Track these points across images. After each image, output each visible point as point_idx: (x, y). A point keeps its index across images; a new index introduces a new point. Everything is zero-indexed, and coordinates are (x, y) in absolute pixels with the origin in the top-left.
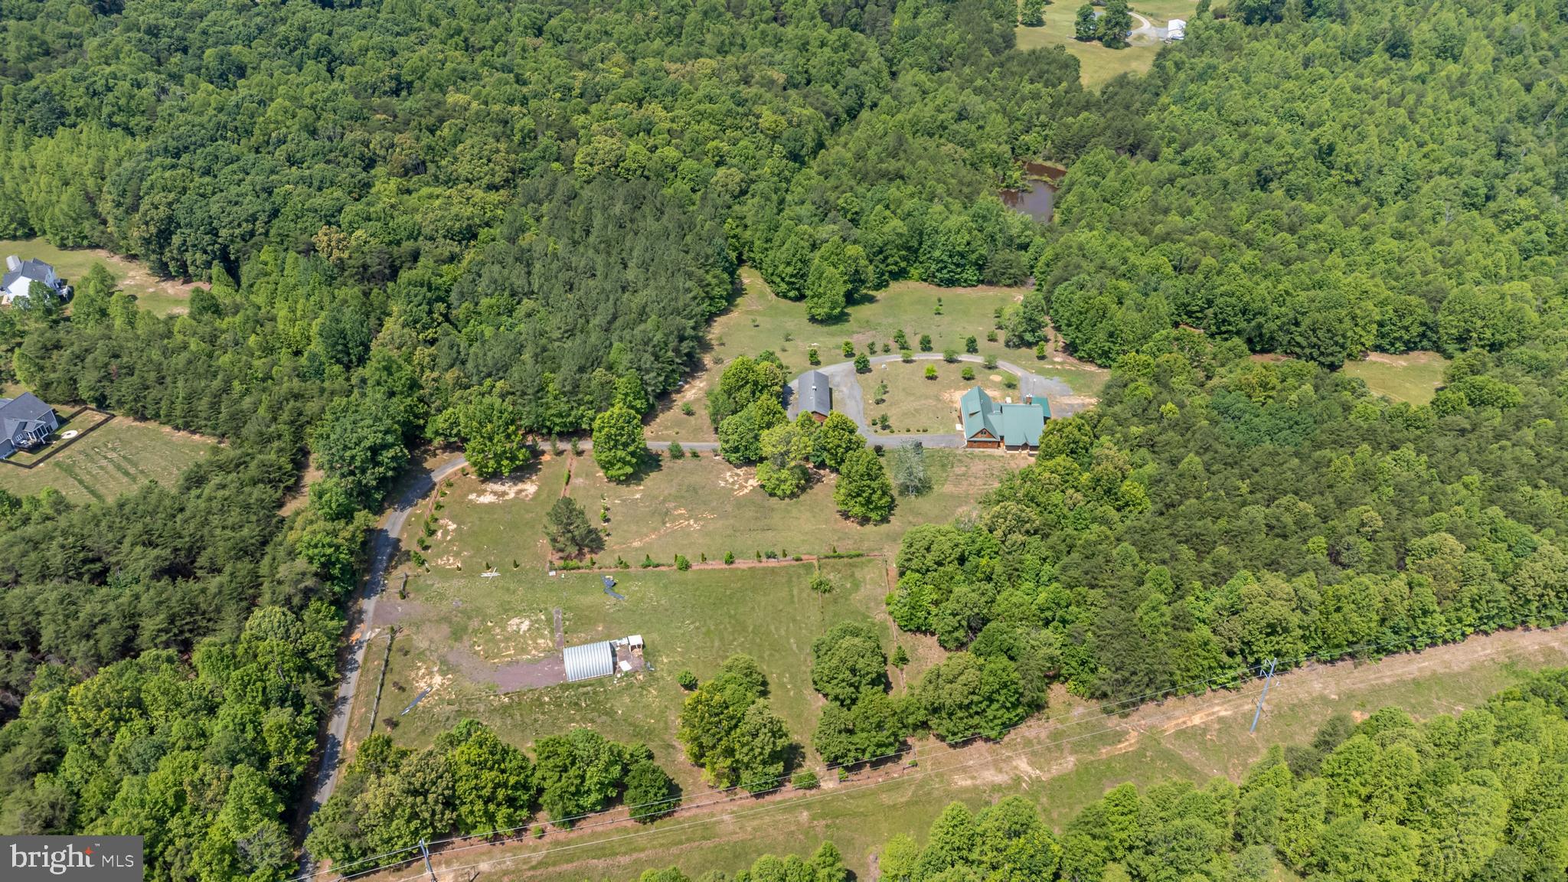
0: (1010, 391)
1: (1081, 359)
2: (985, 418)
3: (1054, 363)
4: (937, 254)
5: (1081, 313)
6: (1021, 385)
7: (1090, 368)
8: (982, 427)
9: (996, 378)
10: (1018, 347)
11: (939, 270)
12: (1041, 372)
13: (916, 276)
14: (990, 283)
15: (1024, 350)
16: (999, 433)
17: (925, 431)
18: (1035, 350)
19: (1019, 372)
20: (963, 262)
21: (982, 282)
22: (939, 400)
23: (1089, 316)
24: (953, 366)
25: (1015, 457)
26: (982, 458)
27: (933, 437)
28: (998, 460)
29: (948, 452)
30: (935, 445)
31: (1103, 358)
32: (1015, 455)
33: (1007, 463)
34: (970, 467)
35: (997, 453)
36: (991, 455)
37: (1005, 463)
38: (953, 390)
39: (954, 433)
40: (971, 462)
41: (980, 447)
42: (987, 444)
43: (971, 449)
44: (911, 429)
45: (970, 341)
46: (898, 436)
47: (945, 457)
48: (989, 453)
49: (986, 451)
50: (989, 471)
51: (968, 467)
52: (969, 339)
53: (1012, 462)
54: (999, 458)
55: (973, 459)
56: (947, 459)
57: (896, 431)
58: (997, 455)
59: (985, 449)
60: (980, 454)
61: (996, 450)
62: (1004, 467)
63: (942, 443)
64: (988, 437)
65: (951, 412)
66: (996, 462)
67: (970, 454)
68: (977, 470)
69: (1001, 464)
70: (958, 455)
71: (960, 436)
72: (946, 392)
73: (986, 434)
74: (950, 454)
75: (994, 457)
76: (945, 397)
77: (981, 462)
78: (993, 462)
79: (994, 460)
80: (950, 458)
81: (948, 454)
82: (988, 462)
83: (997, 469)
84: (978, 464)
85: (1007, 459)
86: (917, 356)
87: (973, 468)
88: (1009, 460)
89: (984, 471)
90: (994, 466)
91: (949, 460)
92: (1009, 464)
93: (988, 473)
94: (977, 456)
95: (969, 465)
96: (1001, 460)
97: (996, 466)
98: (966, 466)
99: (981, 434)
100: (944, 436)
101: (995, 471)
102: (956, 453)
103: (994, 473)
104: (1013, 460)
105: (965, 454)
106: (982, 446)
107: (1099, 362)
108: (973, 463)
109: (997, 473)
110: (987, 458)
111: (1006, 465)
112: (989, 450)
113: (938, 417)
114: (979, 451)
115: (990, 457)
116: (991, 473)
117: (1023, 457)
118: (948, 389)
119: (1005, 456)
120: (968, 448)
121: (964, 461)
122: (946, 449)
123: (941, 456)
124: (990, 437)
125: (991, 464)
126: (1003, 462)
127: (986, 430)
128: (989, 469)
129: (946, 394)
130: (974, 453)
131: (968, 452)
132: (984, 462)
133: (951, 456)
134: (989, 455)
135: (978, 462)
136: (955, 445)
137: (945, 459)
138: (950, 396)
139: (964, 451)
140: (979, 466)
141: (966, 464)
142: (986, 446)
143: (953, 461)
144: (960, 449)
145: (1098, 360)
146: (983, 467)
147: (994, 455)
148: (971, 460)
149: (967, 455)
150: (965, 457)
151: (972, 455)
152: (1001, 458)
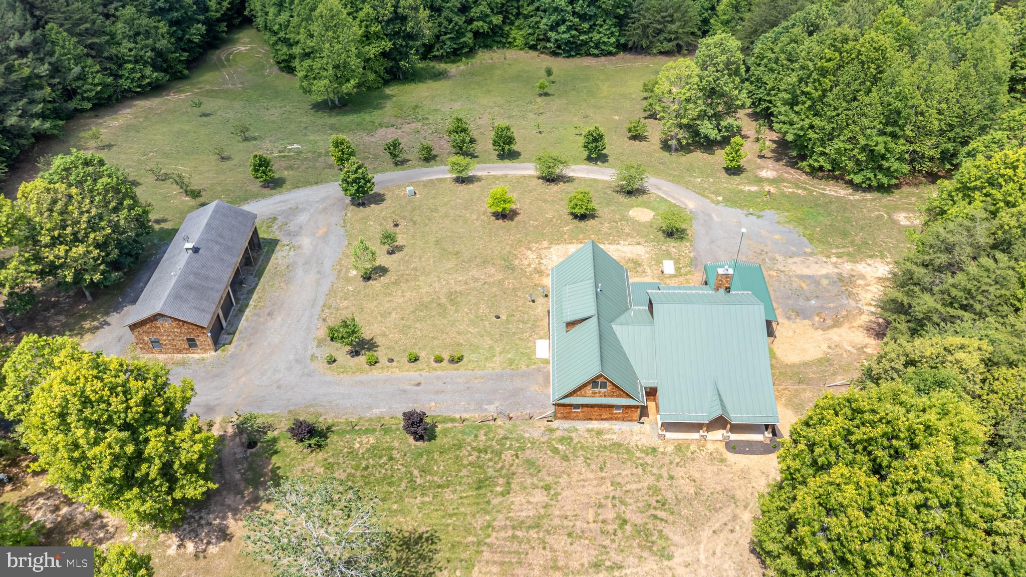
0: (672, 245)
1: (815, 172)
2: (606, 340)
3: (760, 181)
5: (824, 72)
6: (695, 229)
7: (836, 191)
8: (593, 370)
9: (641, 214)
10: (684, 148)
11: (554, 27)
12: (735, 200)
13: (520, 41)
14: (636, 49)
15: (698, 156)
16: (646, 381)
17: (456, 360)
18: (721, 156)
19: (690, 202)
20: (591, 11)
21: (623, 48)
22: (510, 268)
23: (845, 76)
24: (554, 188)
25: (689, 454)
26: (596, 454)
27: (467, 385)
28: (642, 465)
29: (502, 433)
30: (472, 407)
31: (868, 169)
32: (688, 447)
33: (665, 475)
34: (559, 490)
35: (637, 438)
36: (620, 445)
37: (662, 477)
38: (545, 244)
39: (528, 366)
40: (563, 472)
41: (590, 419)
42: (611, 413)
43: (567, 424)
44: (422, 354)
45: (591, 138)
46: (385, 374)
47: (492, 452)
48: (614, 437)
49: (609, 431)
50: (614, 506)
51: (552, 492)
52: (590, 134)
53: (679, 472)
54: (643, 455)
55: (568, 460)
56: (497, 459)
57: (383, 360)
58: (637, 446)
59: (605, 425)
60: (590, 440)
61: (636, 426)
62: (656, 490)
63: (490, 403)
64: (612, 396)
65: (533, 301)
66: (635, 471)
67: (561, 440)
68: (578, 502)
69: (649, 480)
70: (529, 445)
71: (541, 379)
72: (530, 249)
73: (608, 383)
74: (506, 438)
75: (628, 451)
76: (526, 263)
77: (592, 471)
78: (624, 473)
79: (629, 463)
80: (503, 456)
81: (502, 439)
82: (611, 471)
83: (636, 502)
84: (582, 477)
85: (667, 460)
86: (484, 169)
87: (565, 493)
88: (671, 463)
89: (600, 506)
90: (628, 487)
91: (500, 465)
92: (671, 478)
93: (610, 515)
94: (581, 447)
95: (555, 483)
96: (649, 462)
97: (634, 486)
98: (547, 488)
99: (593, 382)
100: (502, 376)
101: (630, 507)
102: (523, 438)
103: (628, 516)
104: (682, 463)
105: (549, 442)
106: (596, 419)
107: (857, 179)
108: (569, 475)
109: (638, 514)
110: (608, 453)
111: (663, 484)
112: (617, 426)
113: (498, 317)
114: (589, 431)
115: (618, 453)
116: (618, 517)
117: (711, 454)
118: (536, 243)
119: (661, 450)
120: (556, 424)
121: (544, 467)
122: (499, 422)
123: (482, 447)
124: (618, 396)
125: (619, 480)
126: (655, 471)
127: (606, 378)
128: (614, 498)
129: (529, 252)
130: (573, 435)
131: (558, 434)
132: (601, 469)
133: (509, 448)
134: (614, 444)
135: (583, 470)
136: (524, 413)
137: (490, 460)
138: (537, 261)
139: (547, 430)
140: (584, 486)
141: (549, 479)
142: (606, 420)
143: (512, 465)
144: (538, 424)
145: (856, 173)
146: (595, 490)
147: (629, 443)
148: (565, 464)
149: (554, 442)
150: (549, 452)
151: (569, 444)
152: (647, 454)
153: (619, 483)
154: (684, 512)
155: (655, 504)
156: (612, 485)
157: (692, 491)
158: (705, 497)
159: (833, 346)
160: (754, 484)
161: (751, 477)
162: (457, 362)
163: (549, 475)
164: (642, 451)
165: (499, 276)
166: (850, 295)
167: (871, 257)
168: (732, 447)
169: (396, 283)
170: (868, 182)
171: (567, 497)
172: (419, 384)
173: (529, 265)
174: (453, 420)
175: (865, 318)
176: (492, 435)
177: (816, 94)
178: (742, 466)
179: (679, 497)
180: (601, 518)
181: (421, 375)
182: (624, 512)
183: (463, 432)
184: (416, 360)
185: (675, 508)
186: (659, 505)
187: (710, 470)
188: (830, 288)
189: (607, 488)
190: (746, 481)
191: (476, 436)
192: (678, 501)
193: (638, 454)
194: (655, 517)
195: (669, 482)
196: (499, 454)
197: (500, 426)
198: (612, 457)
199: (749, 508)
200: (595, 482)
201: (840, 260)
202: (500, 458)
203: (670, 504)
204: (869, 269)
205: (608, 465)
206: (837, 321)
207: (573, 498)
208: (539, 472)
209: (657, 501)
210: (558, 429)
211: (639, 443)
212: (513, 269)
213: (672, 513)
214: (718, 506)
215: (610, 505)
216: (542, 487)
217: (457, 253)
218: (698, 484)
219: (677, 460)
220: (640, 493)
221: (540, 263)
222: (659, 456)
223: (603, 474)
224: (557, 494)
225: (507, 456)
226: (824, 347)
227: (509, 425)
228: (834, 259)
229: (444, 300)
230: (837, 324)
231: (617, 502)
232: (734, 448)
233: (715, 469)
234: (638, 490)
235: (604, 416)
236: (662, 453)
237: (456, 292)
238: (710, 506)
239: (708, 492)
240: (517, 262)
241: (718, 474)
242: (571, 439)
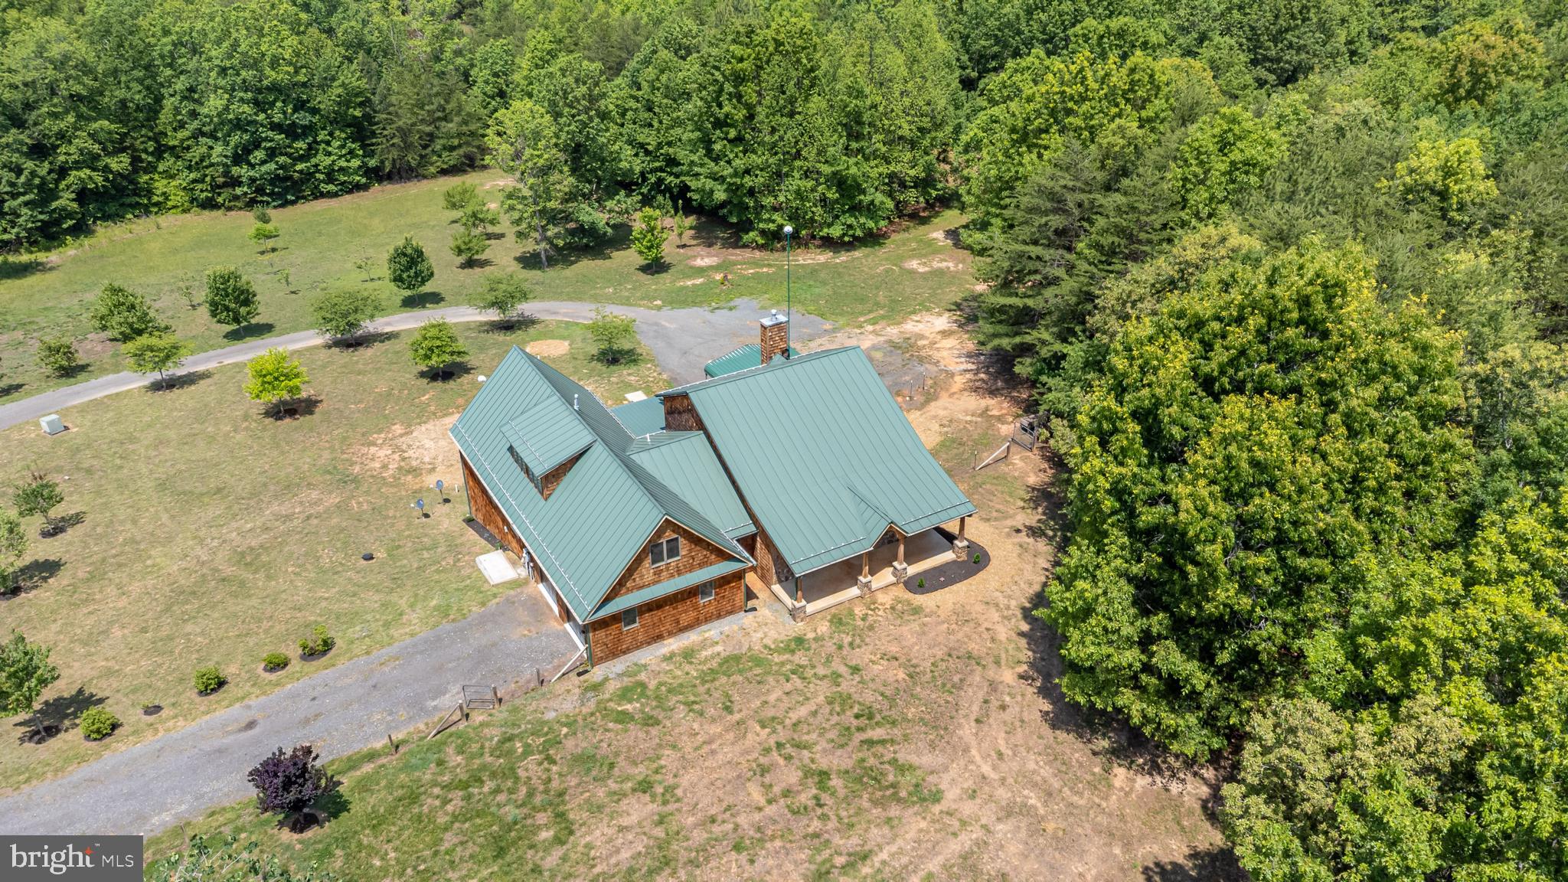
0: (626, 373)
2: (638, 473)
3: (701, 271)
4: (214, 104)
6: (647, 346)
7: (814, 260)
9: (549, 346)
11: (240, 157)
12: (681, 299)
13: (178, 198)
14: (400, 173)
15: (589, 266)
16: (734, 529)
19: (614, 317)
20: (303, 118)
21: (377, 175)
22: (347, 481)
25: (860, 623)
26: (701, 689)
27: (371, 683)
28: (793, 672)
29: (495, 734)
30: (403, 714)
31: (844, 212)
32: (851, 613)
33: (843, 670)
34: (671, 781)
35: (760, 635)
36: (737, 658)
37: (840, 676)
38: (398, 429)
39: (483, 604)
40: (660, 746)
41: (659, 637)
42: (696, 608)
43: (618, 665)
44: (229, 671)
45: (404, 260)
46: (150, 741)
47: (493, 775)
48: (719, 648)
49: (704, 644)
50: (788, 758)
51: (659, 790)
52: (400, 253)
53: (861, 656)
54: (787, 656)
55: (657, 723)
56: (509, 784)
57: (132, 716)
58: (766, 647)
59: (691, 638)
60: (679, 673)
61: (747, 619)
62: (845, 700)
63: (440, 692)
64: (691, 569)
65: (427, 516)
66: (788, 687)
67: (625, 695)
68: (719, 783)
69: (822, 691)
70: (565, 730)
71: (522, 615)
72: (374, 444)
73: (681, 540)
74: (510, 739)
75: (758, 661)
76: (377, 465)
77: (713, 720)
78: (772, 698)
79: (771, 679)
80: (521, 773)
81: (502, 742)
82: (747, 705)
83: (821, 735)
84: (700, 739)
85: (829, 646)
86: (208, 360)
87: (685, 780)
88: (840, 647)
89: (764, 770)
90: (794, 716)
91: (524, 790)
92: (856, 670)
93: (791, 776)
94: (669, 691)
95: (657, 772)
96: (804, 661)
97: (802, 712)
98: (645, 787)
99: (652, 550)
100: (439, 639)
101: (818, 748)
102: (546, 722)
103: (823, 763)
104: (858, 641)
105: (602, 709)
106: (671, 634)
107: (836, 231)
108: (674, 747)
109: (839, 752)
110: (724, 679)
111: (849, 685)
112: (712, 631)
113: (369, 557)
114: (669, 658)
115: (740, 672)
116: (808, 773)
117: (893, 608)
118: (380, 431)
119: (811, 635)
120: (597, 673)
121: (617, 754)
122: (478, 718)
123: (464, 777)
124: (701, 566)
125: (770, 713)
126: (821, 671)
127: (676, 529)
128: (779, 745)
129: (373, 449)
130: (643, 677)
131: (613, 686)
132: (728, 709)
133: (527, 753)
134: (726, 660)
135: (696, 726)
136: (522, 681)
137: (497, 791)
138: (396, 456)
139: (586, 689)
140: (713, 752)
141: (640, 771)
142: (689, 627)
143: (549, 780)
144: (560, 688)
145: (830, 225)
146: (737, 748)
147: (750, 649)
148: (654, 731)
149: (612, 705)
150: (611, 725)
151: (643, 694)
152: (793, 652)
153: (773, 719)
154: (911, 713)
155: (855, 722)
156: (763, 727)
157: (901, 675)
158: (929, 675)
159: (945, 422)
160: (986, 625)
161: (974, 616)
162: (324, 653)
163: (635, 764)
164: (778, 651)
165: (334, 499)
166: (921, 360)
167: (914, 312)
168: (919, 585)
169: (91, 578)
170: (851, 232)
171: (693, 785)
172: (251, 725)
173: (385, 467)
174: (371, 756)
175: (960, 381)
176: (475, 747)
177: (740, 114)
178: (950, 606)
179: (888, 693)
180: (777, 789)
181: (249, 707)
182: (813, 761)
183: (407, 768)
184: (221, 683)
185: (894, 714)
186: (863, 721)
187: (909, 631)
188: (889, 359)
189: (758, 735)
190: (972, 624)
191: (440, 763)
192: (892, 701)
193: (777, 658)
194: (870, 743)
195: (857, 678)
196: (511, 772)
197: (482, 725)
198: (734, 683)
199: (1003, 662)
200: (731, 736)
201: (878, 327)
202: (517, 779)
203: (880, 711)
204: (921, 326)
205: (736, 697)
206: (928, 393)
207: (706, 781)
208: (612, 766)
209: (857, 717)
210: (606, 679)
211: (768, 641)
212: (356, 480)
213: (894, 723)
214: (956, 679)
215: (781, 761)
216: (634, 790)
217: (219, 490)
218: (903, 660)
219: (848, 639)
220: (819, 717)
221: (404, 459)
222: (814, 646)
223: (737, 717)
224: (670, 789)
225: (530, 768)
226: (936, 427)
227: (501, 713)
228: (870, 328)
229: (229, 571)
230: (930, 397)
231: (789, 749)
232: (921, 586)
233: (915, 626)
234: (815, 713)
235: (685, 619)
236: (816, 639)
237: (252, 549)
238: (944, 685)
239: (927, 665)
240: (357, 469)
241: (924, 633)
242: (643, 685)
